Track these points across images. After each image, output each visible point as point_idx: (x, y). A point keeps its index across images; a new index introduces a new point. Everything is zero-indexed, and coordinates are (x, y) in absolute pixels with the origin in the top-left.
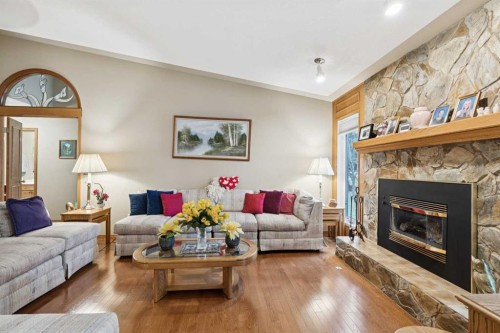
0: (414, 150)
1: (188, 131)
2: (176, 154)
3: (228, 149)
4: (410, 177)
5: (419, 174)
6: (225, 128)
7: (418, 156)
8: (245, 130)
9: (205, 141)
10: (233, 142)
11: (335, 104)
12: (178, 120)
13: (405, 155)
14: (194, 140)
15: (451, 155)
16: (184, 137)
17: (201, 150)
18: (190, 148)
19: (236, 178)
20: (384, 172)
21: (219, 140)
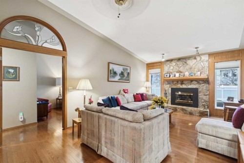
0: (183, 81)
1: (113, 70)
2: (110, 80)
3: (124, 78)
4: (181, 87)
5: (184, 86)
6: (124, 69)
7: (184, 82)
8: (129, 71)
9: (118, 74)
10: (126, 75)
11: (147, 64)
12: (110, 64)
13: (180, 82)
14: (115, 73)
15: (193, 82)
16: (112, 72)
17: (117, 78)
18: (113, 77)
19: (127, 90)
20: (172, 86)
21: (122, 74)
